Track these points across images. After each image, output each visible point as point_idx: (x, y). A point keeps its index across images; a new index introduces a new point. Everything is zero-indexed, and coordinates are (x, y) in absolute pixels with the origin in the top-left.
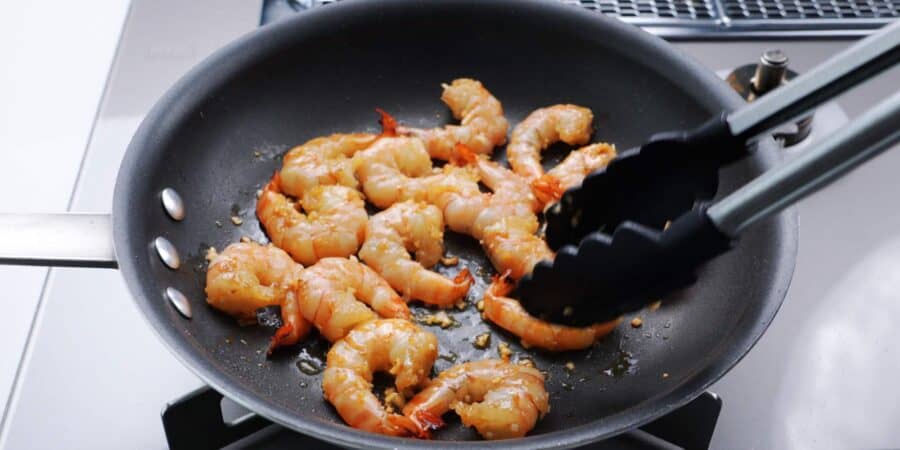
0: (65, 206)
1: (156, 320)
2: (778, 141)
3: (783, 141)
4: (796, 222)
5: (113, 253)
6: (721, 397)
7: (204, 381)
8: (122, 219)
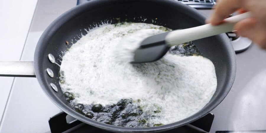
0: (19, 59)
1: (47, 92)
2: (230, 39)
3: (232, 39)
4: (236, 62)
5: (34, 73)
6: (214, 115)
7: (62, 110)
8: (37, 63)
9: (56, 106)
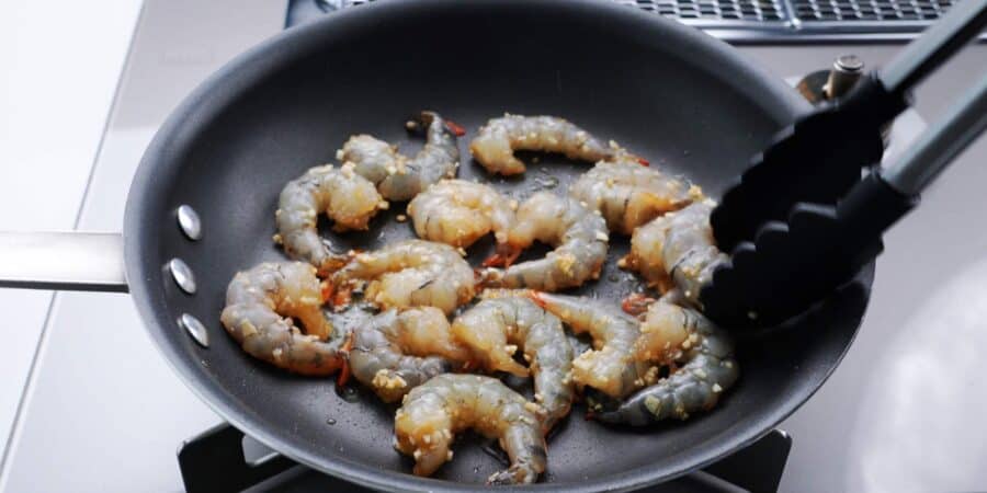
5: (124, 276)
7: (223, 417)
8: (134, 239)
9: (198, 401)
